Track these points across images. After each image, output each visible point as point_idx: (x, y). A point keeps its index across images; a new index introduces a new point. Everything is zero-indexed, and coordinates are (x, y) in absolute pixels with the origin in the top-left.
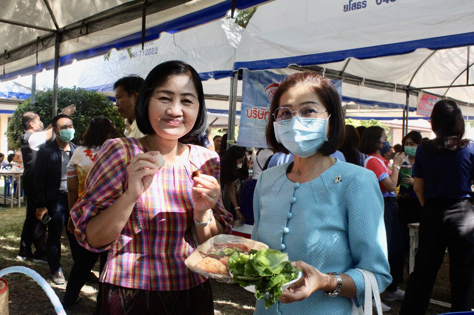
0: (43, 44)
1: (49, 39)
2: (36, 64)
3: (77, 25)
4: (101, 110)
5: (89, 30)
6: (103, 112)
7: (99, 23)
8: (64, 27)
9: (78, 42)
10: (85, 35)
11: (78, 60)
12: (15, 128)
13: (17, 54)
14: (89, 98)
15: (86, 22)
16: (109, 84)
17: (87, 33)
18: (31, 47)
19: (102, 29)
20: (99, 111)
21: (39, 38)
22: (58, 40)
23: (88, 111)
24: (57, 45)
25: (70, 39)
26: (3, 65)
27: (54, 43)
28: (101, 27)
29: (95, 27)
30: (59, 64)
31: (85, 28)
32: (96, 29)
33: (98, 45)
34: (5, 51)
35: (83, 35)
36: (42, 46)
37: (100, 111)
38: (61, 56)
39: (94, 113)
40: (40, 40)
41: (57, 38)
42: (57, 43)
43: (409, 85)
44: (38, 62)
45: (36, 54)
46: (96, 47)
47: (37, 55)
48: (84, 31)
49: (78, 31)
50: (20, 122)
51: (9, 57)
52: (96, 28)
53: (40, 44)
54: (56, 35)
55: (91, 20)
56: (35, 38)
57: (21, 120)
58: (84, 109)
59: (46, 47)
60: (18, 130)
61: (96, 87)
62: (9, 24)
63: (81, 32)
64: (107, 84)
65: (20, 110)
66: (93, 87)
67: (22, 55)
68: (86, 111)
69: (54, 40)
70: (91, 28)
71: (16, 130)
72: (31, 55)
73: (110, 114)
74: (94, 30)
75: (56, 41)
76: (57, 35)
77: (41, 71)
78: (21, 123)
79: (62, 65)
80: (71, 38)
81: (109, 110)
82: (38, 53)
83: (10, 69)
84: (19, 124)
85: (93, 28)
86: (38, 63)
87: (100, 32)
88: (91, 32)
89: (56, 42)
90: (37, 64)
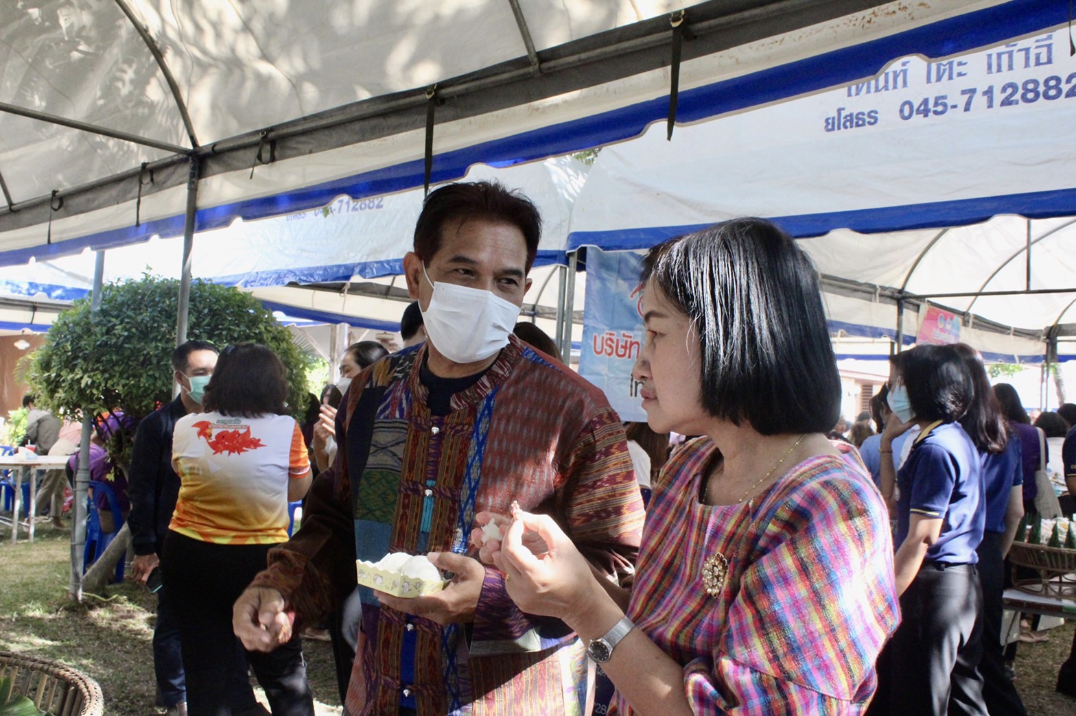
0: (152, 180)
1: (171, 169)
2: (135, 223)
3: (247, 140)
4: (250, 330)
5: (276, 154)
6: (255, 333)
7: (303, 139)
8: (214, 145)
9: (251, 178)
10: (267, 163)
11: (247, 218)
12: (53, 364)
13: (81, 199)
14: (223, 302)
15: (272, 135)
16: (261, 270)
17: (273, 159)
18: (122, 185)
19: (311, 152)
20: (244, 331)
21: (144, 165)
22: (196, 172)
23: (222, 329)
24: (193, 182)
25: (227, 170)
26: (48, 224)
27: (187, 178)
28: (310, 147)
29: (295, 146)
30: (196, 225)
31: (268, 147)
32: (295, 152)
33: (303, 187)
34: (54, 192)
35: (264, 163)
36: (150, 184)
37: (248, 331)
38: (203, 208)
39: (236, 335)
40: (148, 171)
41: (193, 168)
42: (194, 180)
43: (903, 288)
44: (140, 219)
45: (136, 200)
46: (297, 190)
47: (139, 203)
48: (266, 155)
49: (251, 154)
50: (66, 352)
51: (60, 207)
52: (295, 148)
53: (147, 180)
54: (190, 161)
55: (285, 131)
56: (135, 163)
57: (70, 348)
58: (213, 325)
59: (158, 187)
60: (60, 369)
61: (229, 276)
62: (77, 131)
63: (259, 157)
64: (256, 270)
65: (65, 324)
66: (223, 277)
67: (96, 203)
68: (219, 329)
69: (186, 170)
70: (283, 148)
71: (55, 369)
72: (118, 203)
73: (268, 338)
74: (289, 152)
75: (191, 173)
76: (194, 161)
77: (147, 239)
78: (70, 354)
79: (202, 227)
80: (229, 168)
81: (266, 328)
82: (142, 199)
83: (63, 232)
84: (64, 358)
85: (291, 149)
86: (140, 222)
87: (306, 157)
88: (283, 157)
89: (192, 175)
90: (138, 225)
